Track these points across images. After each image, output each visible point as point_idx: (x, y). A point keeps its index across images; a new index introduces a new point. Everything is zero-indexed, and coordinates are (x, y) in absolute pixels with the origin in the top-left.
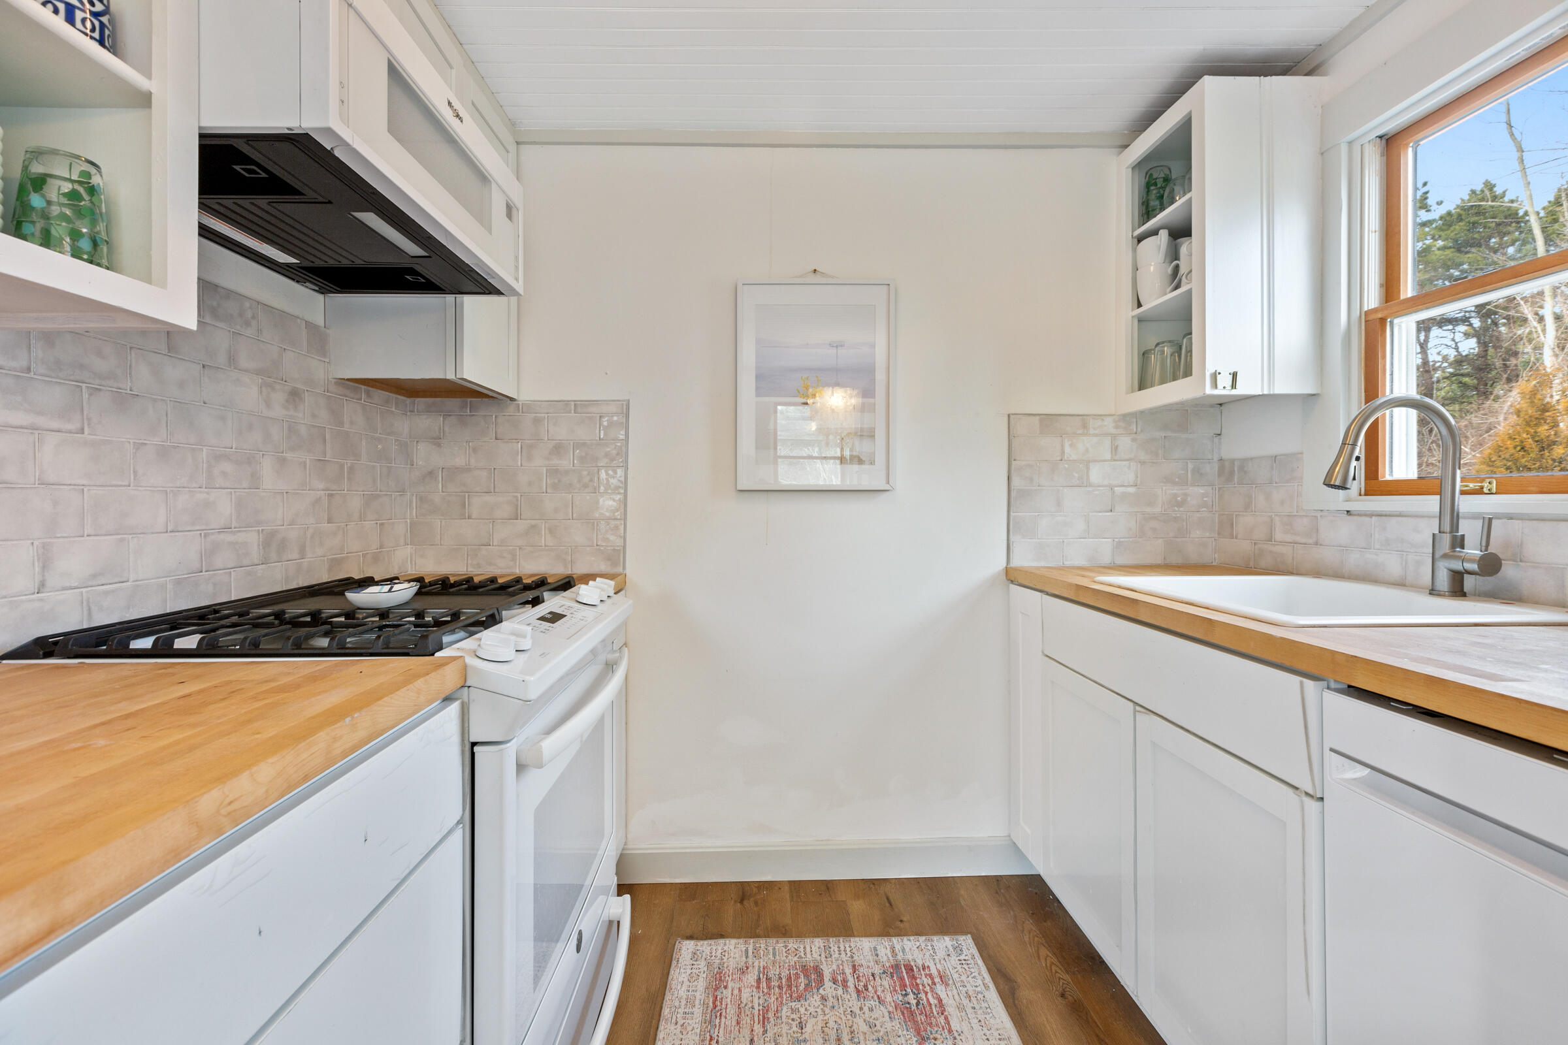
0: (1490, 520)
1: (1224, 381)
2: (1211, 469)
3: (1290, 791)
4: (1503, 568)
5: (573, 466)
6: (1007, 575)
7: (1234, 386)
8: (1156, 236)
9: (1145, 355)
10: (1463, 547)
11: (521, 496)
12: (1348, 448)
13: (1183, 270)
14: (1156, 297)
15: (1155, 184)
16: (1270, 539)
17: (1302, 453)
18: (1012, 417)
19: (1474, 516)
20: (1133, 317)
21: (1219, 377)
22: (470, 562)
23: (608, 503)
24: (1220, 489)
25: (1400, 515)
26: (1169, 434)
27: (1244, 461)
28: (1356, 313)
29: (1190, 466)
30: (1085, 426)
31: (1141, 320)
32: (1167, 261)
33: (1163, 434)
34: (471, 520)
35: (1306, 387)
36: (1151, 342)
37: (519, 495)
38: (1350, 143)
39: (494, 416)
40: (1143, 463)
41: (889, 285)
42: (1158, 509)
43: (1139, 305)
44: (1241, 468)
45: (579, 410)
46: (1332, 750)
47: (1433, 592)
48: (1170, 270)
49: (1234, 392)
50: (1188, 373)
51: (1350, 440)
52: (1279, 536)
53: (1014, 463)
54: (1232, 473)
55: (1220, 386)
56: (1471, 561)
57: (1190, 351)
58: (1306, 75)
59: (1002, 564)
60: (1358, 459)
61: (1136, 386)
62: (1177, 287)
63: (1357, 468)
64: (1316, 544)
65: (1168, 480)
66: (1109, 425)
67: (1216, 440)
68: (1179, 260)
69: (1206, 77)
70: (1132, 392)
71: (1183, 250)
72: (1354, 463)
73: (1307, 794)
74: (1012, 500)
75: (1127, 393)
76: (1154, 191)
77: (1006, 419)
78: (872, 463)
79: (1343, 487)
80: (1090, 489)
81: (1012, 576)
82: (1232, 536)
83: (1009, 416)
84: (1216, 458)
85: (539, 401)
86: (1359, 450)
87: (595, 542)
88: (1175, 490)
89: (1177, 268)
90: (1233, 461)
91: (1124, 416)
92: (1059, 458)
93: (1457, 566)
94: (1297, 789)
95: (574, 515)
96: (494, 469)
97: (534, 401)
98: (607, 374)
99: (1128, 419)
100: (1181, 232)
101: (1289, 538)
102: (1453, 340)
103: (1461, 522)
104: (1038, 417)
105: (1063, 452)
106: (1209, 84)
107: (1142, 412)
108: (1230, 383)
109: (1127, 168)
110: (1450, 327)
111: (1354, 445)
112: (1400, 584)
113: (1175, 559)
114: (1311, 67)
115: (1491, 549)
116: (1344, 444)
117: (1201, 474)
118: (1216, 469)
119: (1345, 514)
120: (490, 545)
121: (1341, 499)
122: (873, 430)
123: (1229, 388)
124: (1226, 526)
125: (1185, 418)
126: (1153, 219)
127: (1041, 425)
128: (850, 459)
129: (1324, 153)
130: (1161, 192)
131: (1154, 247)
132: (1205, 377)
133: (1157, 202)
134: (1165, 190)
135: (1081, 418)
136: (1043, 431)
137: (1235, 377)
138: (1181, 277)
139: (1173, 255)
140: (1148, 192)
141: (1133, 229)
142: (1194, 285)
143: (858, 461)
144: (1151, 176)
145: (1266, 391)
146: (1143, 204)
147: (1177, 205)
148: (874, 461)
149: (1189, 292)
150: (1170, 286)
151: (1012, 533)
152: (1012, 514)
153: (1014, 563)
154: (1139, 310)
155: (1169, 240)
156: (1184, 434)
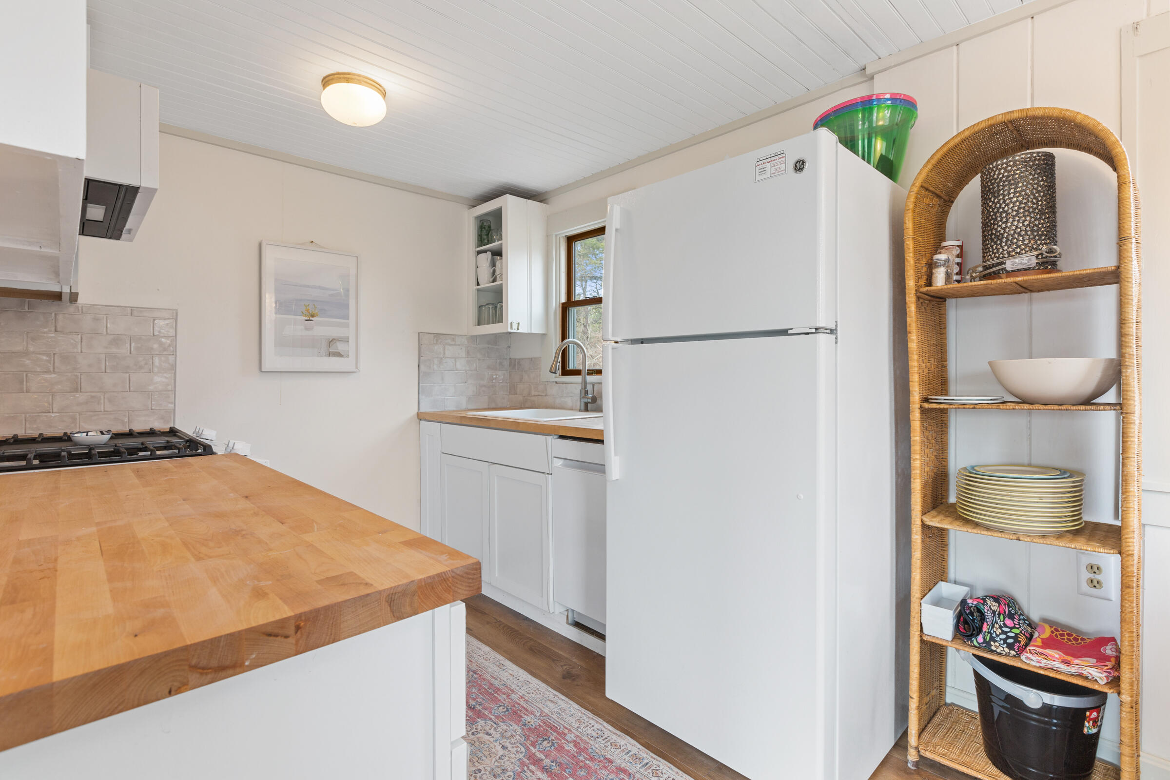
0: (594, 384)
1: (515, 326)
2: (506, 363)
3: (542, 474)
4: (597, 401)
5: (130, 353)
6: (418, 417)
7: (518, 329)
8: (485, 254)
9: (480, 307)
10: (587, 394)
11: (81, 374)
12: (555, 358)
13: (497, 272)
14: (485, 283)
15: (485, 228)
16: (529, 394)
17: (541, 358)
19: (591, 383)
20: (475, 289)
21: (513, 324)
22: (28, 426)
23: (159, 380)
24: (510, 372)
25: (571, 383)
26: (490, 346)
27: (520, 359)
28: (558, 303)
29: (498, 361)
30: (454, 340)
31: (479, 290)
32: (491, 266)
33: (488, 346)
34: (29, 394)
35: (542, 332)
36: (483, 302)
37: (79, 374)
38: (556, 235)
39: (53, 314)
40: (479, 359)
41: (357, 257)
42: (485, 382)
43: (478, 284)
44: (519, 363)
45: (135, 313)
46: (554, 457)
47: (580, 410)
48: (492, 271)
49: (518, 331)
50: (501, 321)
52: (533, 393)
53: (421, 358)
54: (515, 365)
55: (514, 329)
56: (589, 399)
58: (540, 202)
59: (415, 411)
60: (559, 362)
61: (477, 324)
62: (494, 281)
63: (559, 366)
64: (545, 395)
65: (489, 368)
66: (465, 342)
67: (509, 349)
68: (495, 267)
69: (508, 195)
70: (478, 325)
71: (498, 264)
72: (558, 364)
73: (548, 474)
74: (421, 378)
75: (473, 326)
76: (484, 232)
78: (348, 356)
79: (555, 373)
80: (457, 370)
81: (421, 417)
82: (515, 394)
83: (419, 333)
84: (508, 358)
85: (98, 305)
86: (560, 359)
87: (150, 407)
88: (492, 373)
89: (494, 272)
90: (515, 360)
91: (472, 336)
92: (443, 356)
93: (586, 400)
94: (544, 473)
95: (131, 389)
96: (54, 354)
97: (94, 305)
98: (158, 290)
99: (474, 338)
100: (498, 253)
101: (536, 393)
102: (596, 288)
103: (587, 385)
104: (433, 335)
105: (444, 354)
106: (509, 197)
107: (479, 335)
108: (517, 327)
109: (473, 217)
110: (595, 281)
111: (558, 357)
112: (572, 409)
113: (493, 405)
114: (542, 200)
115: (594, 395)
117: (502, 365)
118: (508, 363)
119: (555, 383)
120: (50, 412)
121: (554, 377)
122: (348, 338)
123: (516, 329)
124: (512, 389)
125: (496, 338)
126: (484, 245)
127: (434, 339)
128: (334, 354)
129: (548, 236)
130: (488, 235)
131: (485, 258)
132: (508, 323)
133: (485, 237)
134: (489, 232)
135: (453, 337)
136: (435, 342)
137: (518, 324)
138: (496, 277)
139: (493, 264)
140: (481, 231)
141: (475, 248)
142: (503, 282)
143: (339, 355)
144: (483, 223)
145: (529, 332)
146: (479, 235)
147: (494, 242)
148: (348, 355)
149: (501, 285)
150: (491, 280)
151: (420, 394)
152: (421, 385)
153: (422, 410)
154: (479, 287)
155: (492, 257)
156: (496, 347)
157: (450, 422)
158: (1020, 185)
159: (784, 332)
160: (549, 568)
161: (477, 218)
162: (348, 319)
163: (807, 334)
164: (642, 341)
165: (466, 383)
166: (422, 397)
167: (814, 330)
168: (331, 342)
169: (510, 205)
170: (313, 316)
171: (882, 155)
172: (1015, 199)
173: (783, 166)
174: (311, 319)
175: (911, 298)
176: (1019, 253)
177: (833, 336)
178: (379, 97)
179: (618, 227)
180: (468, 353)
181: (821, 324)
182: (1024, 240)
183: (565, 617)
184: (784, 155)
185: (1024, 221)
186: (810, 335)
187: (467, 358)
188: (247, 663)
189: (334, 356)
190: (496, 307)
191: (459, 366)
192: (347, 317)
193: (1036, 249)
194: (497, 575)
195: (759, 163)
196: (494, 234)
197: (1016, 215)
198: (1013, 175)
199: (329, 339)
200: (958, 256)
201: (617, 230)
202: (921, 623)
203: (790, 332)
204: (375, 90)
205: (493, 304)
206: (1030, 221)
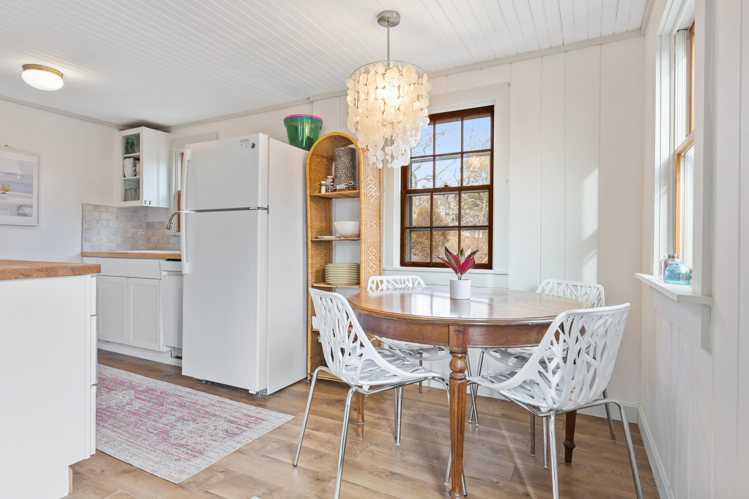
1: (148, 203)
2: (144, 225)
6: (81, 255)
7: (150, 204)
8: (130, 159)
9: (126, 190)
12: (170, 221)
13: (137, 171)
14: (130, 176)
15: (129, 143)
16: (159, 243)
17: (165, 222)
18: (84, 205)
20: (123, 180)
21: (146, 202)
24: (146, 230)
26: (133, 214)
27: (152, 223)
28: (176, 191)
29: (139, 223)
30: (107, 209)
31: (125, 180)
32: (133, 167)
33: (131, 214)
35: (167, 207)
36: (128, 188)
38: (176, 152)
40: (125, 222)
41: (39, 156)
42: (129, 235)
43: (125, 177)
44: (152, 225)
48: (134, 169)
49: (150, 206)
50: (139, 199)
51: (171, 220)
52: (161, 242)
53: (84, 219)
54: (150, 226)
55: (146, 204)
57: (139, 192)
58: (165, 132)
59: (80, 251)
61: (123, 200)
62: (135, 175)
64: (168, 243)
65: (132, 227)
66: (115, 211)
67: (146, 216)
69: (144, 127)
70: (125, 201)
71: (137, 165)
72: (171, 224)
73: (159, 279)
74: (83, 231)
75: (121, 201)
76: (129, 146)
77: (82, 205)
80: (109, 228)
81: (84, 254)
82: (150, 243)
83: (82, 204)
84: (146, 221)
86: (172, 222)
88: (135, 230)
89: (135, 170)
90: (150, 223)
91: (120, 208)
92: (99, 219)
99: (121, 209)
100: (137, 159)
101: (163, 242)
104: (92, 206)
105: (101, 217)
106: (144, 128)
107: (125, 207)
108: (149, 203)
109: (121, 136)
113: (135, 249)
114: (166, 130)
116: (170, 220)
117: (142, 226)
118: (146, 225)
119: (174, 236)
121: (173, 233)
122: (32, 205)
123: (149, 204)
124: (148, 240)
125: (137, 210)
126: (129, 154)
127: (93, 208)
128: (22, 215)
129: (170, 152)
130: (131, 148)
131: (129, 163)
132: (143, 201)
133: (130, 149)
134: (132, 146)
135: (107, 208)
136: (94, 210)
137: (150, 201)
138: (136, 173)
139: (135, 166)
140: (127, 145)
141: (123, 155)
142: (140, 177)
143: (25, 215)
144: (128, 140)
145: (157, 206)
146: (126, 147)
147: (136, 153)
148: (32, 216)
149: (139, 178)
150: (133, 175)
151: (83, 241)
152: (83, 235)
153: (85, 250)
154: (125, 178)
155: (134, 161)
156: (137, 215)
157: (103, 256)
158: (342, 158)
159: (248, 209)
160: (160, 327)
161: (124, 137)
162: (32, 194)
163: (255, 209)
164: (202, 211)
165: (115, 235)
166: (84, 243)
167: (257, 208)
168: (20, 207)
169: (145, 133)
170: (7, 191)
171: (308, 136)
172: (340, 164)
173: (248, 145)
174: (5, 192)
175: (309, 198)
176: (341, 183)
177: (267, 211)
178: (59, 78)
179: (189, 159)
180: (117, 217)
181: (259, 206)
182: (343, 179)
183: (170, 354)
184: (248, 141)
185: (343, 172)
186: (256, 210)
187: (117, 220)
188: (34, 276)
189: (22, 216)
190: (136, 191)
191: (110, 225)
192: (31, 192)
193: (347, 182)
194: (131, 339)
195: (241, 142)
196: (136, 147)
197: (341, 169)
198: (340, 155)
199: (18, 206)
200: (332, 182)
201: (188, 160)
202: (312, 325)
203: (250, 209)
204: (56, 74)
205: (135, 189)
206: (345, 172)
